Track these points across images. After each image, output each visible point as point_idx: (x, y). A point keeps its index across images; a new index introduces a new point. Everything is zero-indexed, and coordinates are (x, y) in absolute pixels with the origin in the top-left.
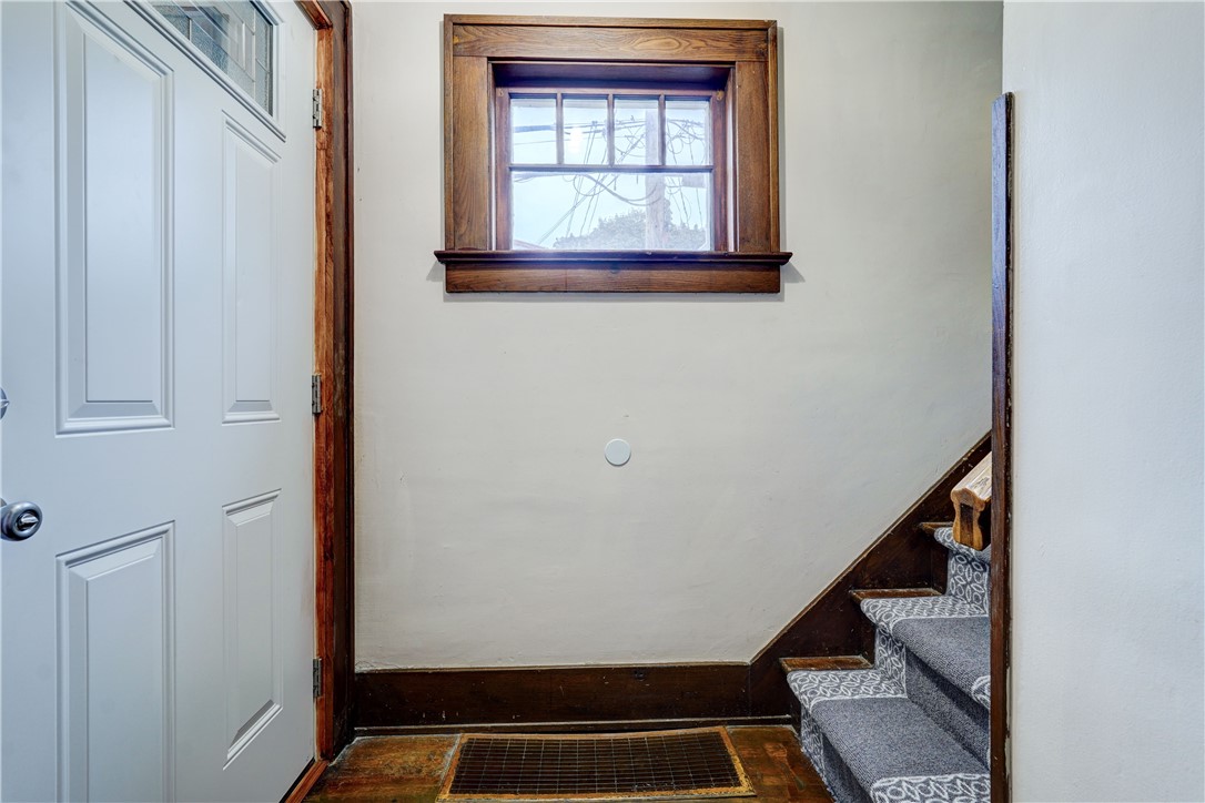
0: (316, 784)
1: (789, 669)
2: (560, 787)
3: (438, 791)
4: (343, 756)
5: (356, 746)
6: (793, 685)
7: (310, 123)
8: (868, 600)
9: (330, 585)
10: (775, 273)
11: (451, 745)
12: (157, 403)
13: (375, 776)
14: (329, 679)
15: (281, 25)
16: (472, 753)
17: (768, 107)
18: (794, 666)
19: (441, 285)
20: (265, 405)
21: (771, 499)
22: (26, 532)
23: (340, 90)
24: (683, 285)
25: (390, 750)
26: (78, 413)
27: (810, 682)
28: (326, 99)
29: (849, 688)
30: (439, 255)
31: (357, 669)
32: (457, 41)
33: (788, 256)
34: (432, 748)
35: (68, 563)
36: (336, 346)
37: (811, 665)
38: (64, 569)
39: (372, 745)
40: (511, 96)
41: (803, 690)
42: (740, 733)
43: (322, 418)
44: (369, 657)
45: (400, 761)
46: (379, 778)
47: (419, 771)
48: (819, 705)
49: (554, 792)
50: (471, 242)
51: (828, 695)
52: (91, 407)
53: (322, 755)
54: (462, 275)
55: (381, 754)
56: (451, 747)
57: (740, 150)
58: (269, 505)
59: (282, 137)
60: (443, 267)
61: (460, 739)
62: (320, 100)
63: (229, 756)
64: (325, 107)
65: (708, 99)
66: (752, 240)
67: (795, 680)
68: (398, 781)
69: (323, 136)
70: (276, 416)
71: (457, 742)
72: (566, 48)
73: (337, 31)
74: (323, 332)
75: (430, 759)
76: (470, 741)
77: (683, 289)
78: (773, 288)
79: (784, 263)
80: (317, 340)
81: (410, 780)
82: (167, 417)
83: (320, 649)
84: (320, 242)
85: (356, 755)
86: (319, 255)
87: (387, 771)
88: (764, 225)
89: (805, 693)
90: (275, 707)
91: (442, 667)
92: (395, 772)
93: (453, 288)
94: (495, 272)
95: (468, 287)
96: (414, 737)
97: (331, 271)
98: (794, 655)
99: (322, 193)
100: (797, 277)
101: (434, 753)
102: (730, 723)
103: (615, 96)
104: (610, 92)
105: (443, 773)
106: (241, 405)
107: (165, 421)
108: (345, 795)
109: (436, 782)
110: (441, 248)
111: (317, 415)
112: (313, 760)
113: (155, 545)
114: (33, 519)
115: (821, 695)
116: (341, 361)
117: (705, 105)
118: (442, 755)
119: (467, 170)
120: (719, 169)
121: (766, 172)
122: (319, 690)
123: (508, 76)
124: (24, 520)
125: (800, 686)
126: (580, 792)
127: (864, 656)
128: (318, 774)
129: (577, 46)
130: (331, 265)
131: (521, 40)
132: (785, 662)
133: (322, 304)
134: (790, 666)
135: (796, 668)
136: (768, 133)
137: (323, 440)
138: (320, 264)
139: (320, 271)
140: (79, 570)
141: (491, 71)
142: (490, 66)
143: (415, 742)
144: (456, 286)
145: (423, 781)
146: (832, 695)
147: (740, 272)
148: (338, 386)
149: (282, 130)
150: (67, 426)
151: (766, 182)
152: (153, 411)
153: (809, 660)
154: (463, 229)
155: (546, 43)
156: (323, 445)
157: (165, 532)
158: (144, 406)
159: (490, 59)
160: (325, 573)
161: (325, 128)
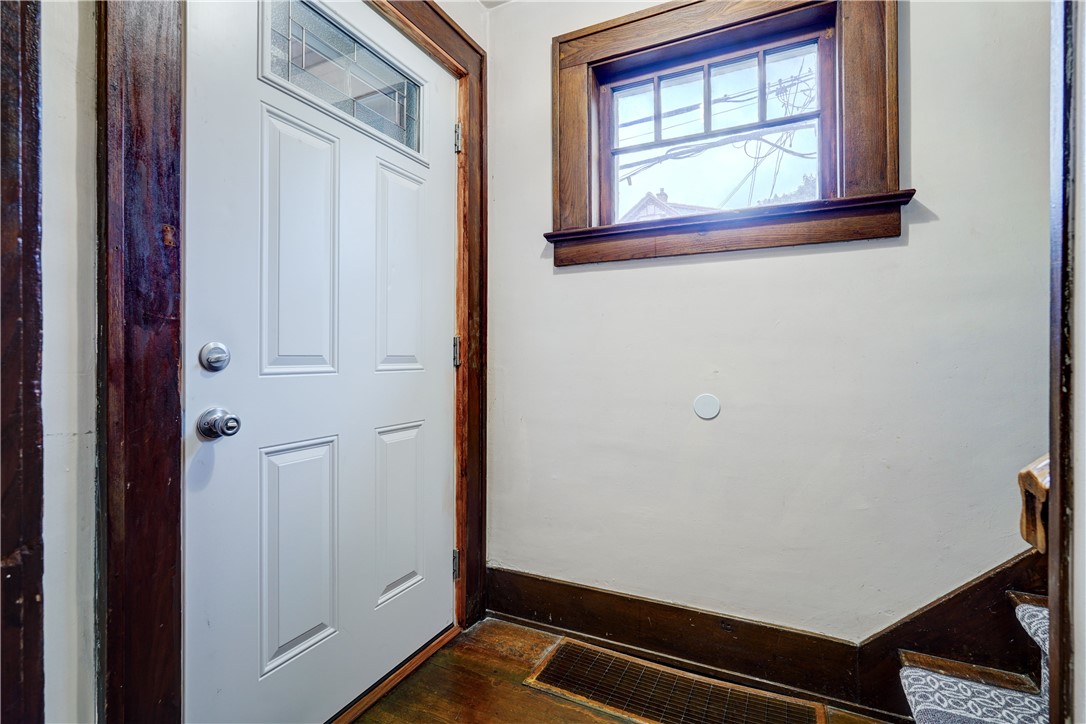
0: (450, 642)
1: (907, 663)
2: (628, 705)
3: (528, 674)
4: (474, 629)
5: (485, 624)
6: (904, 682)
7: (453, 149)
8: (1026, 606)
9: (465, 495)
10: (894, 215)
11: (552, 643)
12: (327, 358)
13: (490, 650)
14: (464, 567)
15: (426, 85)
16: (565, 655)
17: (884, 30)
18: (915, 662)
19: (551, 260)
20: (412, 359)
21: (888, 468)
22: (230, 432)
23: (476, 120)
24: (778, 240)
25: (507, 634)
26: (273, 363)
27: (926, 684)
28: (464, 130)
29: (981, 707)
30: (548, 237)
31: (490, 564)
32: (563, 56)
33: (910, 194)
34: (537, 641)
35: (266, 454)
36: (470, 316)
37: (941, 667)
38: (264, 456)
39: (495, 626)
40: (614, 90)
41: (912, 690)
42: (842, 717)
43: (461, 369)
44: (498, 556)
45: (511, 644)
46: (491, 652)
47: (522, 656)
48: (925, 712)
49: (622, 708)
50: (573, 223)
51: (945, 705)
52: (281, 359)
53: (459, 623)
54: (568, 251)
55: (500, 634)
56: (551, 644)
57: (847, 87)
58: (414, 432)
59: (426, 166)
60: (552, 245)
61: (561, 640)
62: (460, 131)
63: (379, 602)
64: (463, 136)
65: (815, 41)
66: (863, 182)
67: (907, 677)
68: (504, 658)
69: (462, 157)
70: (420, 367)
71: (558, 642)
72: (655, 35)
73: (473, 77)
74: (462, 305)
75: (532, 649)
76: (568, 644)
77: (777, 244)
78: (893, 232)
79: (906, 203)
80: (458, 311)
81: (512, 660)
82: (333, 366)
83: (458, 543)
84: (459, 237)
85: (483, 630)
86: (459, 246)
87: (499, 648)
88: (879, 163)
89: (914, 694)
90: (419, 577)
91: (550, 576)
92: (504, 650)
93: (560, 262)
94: (594, 245)
95: (572, 261)
96: (527, 628)
97: (467, 257)
98: (920, 650)
99: (462, 200)
100: (925, 216)
101: (537, 645)
102: (831, 703)
103: (710, 66)
104: (705, 62)
105: (537, 663)
106: (390, 359)
107: (332, 369)
108: (465, 656)
109: (530, 668)
110: (550, 230)
111: (457, 367)
112: (452, 625)
113: (325, 449)
114: (235, 424)
115: (934, 702)
116: (476, 326)
117: (814, 47)
118: (543, 649)
119: (570, 163)
120: (828, 113)
121: (881, 104)
122: (457, 573)
123: (606, 74)
124: (229, 424)
125: (910, 685)
126: (644, 716)
127: (1031, 676)
128: (452, 636)
129: (665, 30)
130: (467, 253)
131: (615, 40)
132: (903, 654)
133: (461, 283)
134: (909, 661)
135: (915, 664)
136: (884, 60)
137: (461, 386)
138: (459, 253)
139: (459, 258)
140: (274, 458)
141: (590, 73)
142: (590, 69)
143: (526, 633)
144: (562, 261)
145: (521, 663)
146: (949, 707)
147: (846, 219)
148: (473, 345)
149: (425, 160)
150: (266, 371)
151: (881, 115)
152: (324, 362)
153: (939, 660)
154: (567, 213)
155: (638, 35)
156: (461, 389)
157: (332, 441)
158: (317, 359)
159: (589, 64)
160: (461, 486)
161: (463, 151)
